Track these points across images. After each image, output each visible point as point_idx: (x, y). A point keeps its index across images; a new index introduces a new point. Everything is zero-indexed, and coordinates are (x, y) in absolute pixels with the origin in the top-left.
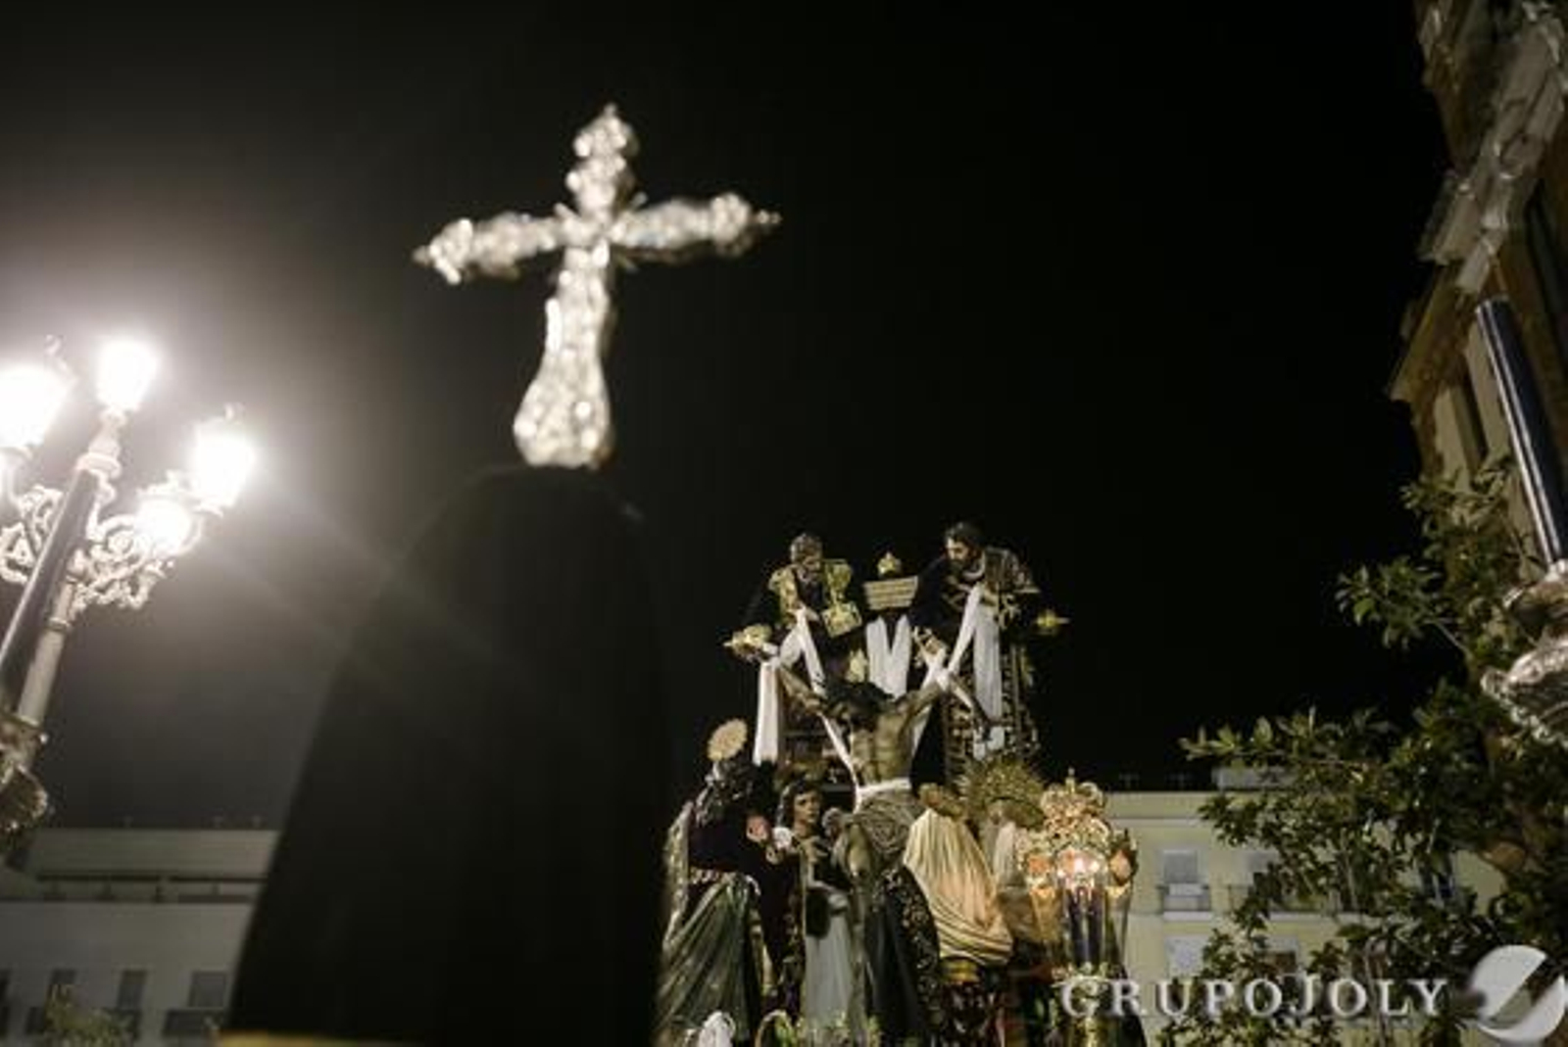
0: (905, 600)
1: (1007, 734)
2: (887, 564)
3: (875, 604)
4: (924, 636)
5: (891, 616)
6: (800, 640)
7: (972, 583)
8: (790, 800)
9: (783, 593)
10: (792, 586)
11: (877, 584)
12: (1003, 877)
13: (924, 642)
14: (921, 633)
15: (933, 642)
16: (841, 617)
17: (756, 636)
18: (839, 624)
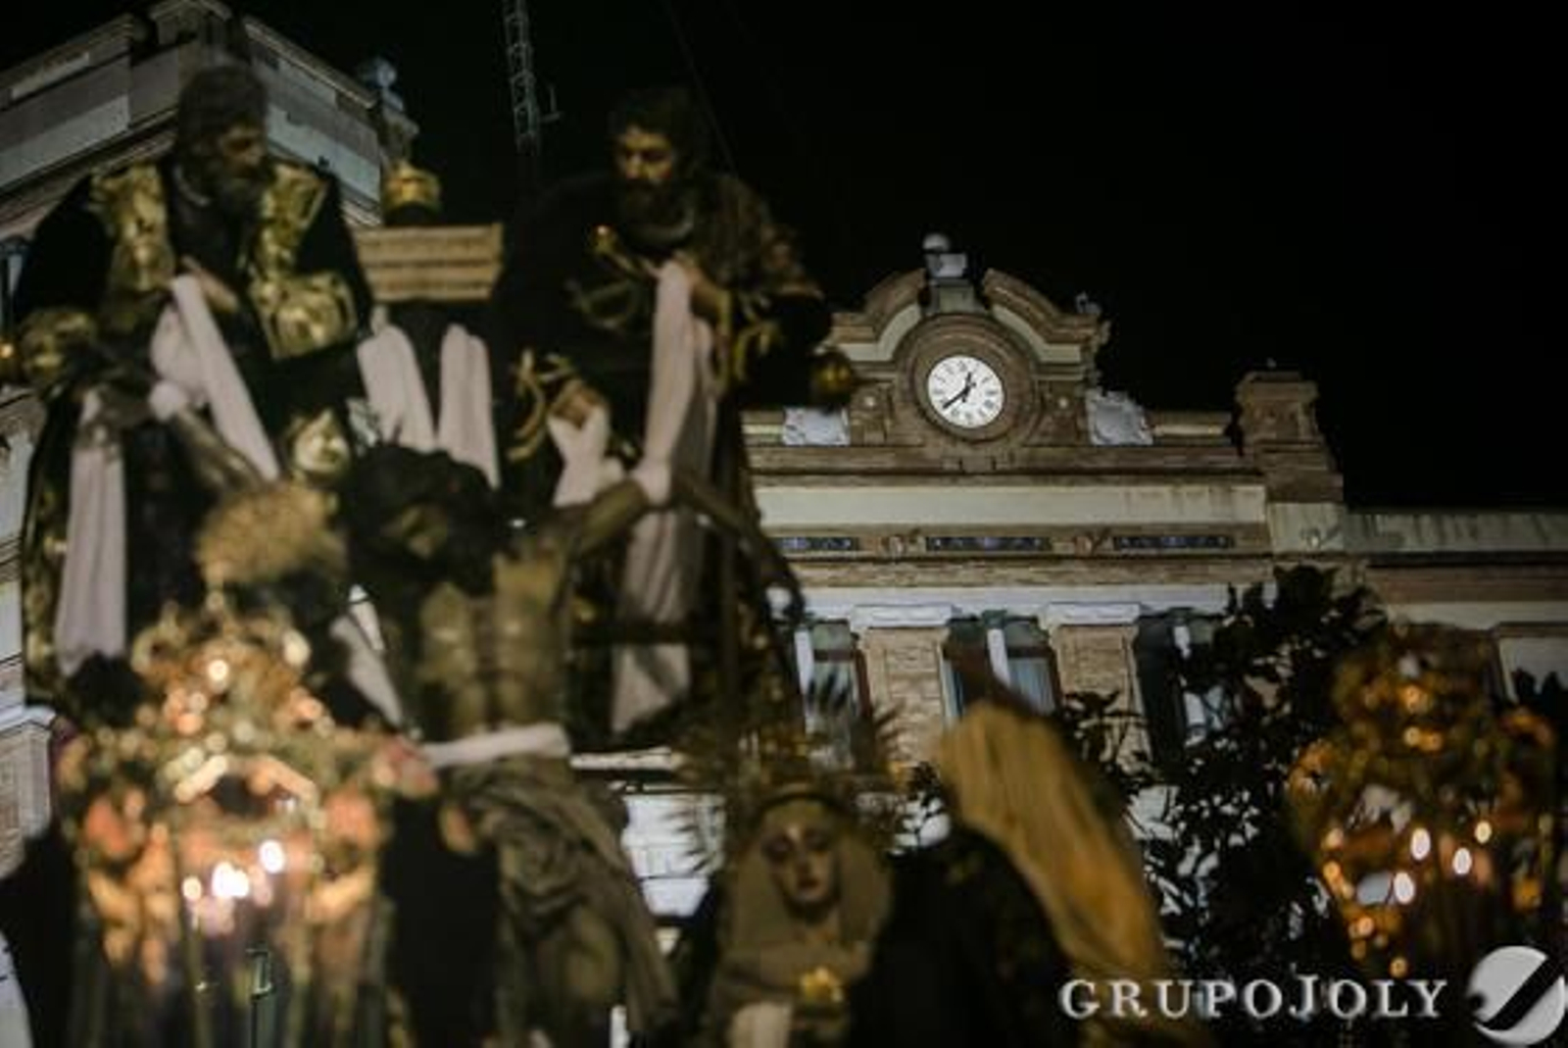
0: (477, 285)
2: (404, 188)
3: (385, 285)
4: (551, 377)
5: (425, 322)
10: (152, 212)
13: (550, 390)
14: (542, 368)
15: (577, 393)
16: (302, 307)
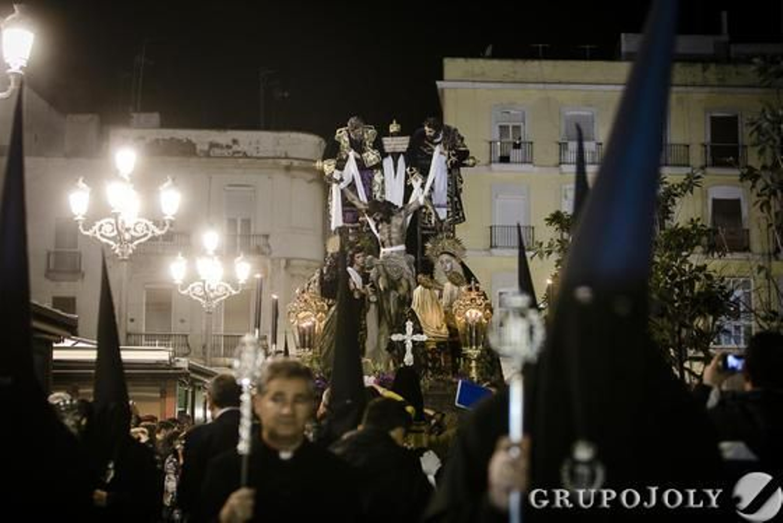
0: (404, 148)
1: (448, 212)
2: (394, 128)
4: (413, 172)
5: (395, 156)
6: (352, 168)
7: (436, 144)
8: (352, 256)
9: (342, 142)
10: (347, 139)
11: (389, 139)
12: (446, 304)
13: (412, 175)
14: (411, 170)
15: (417, 175)
16: (371, 157)
17: (330, 165)
18: (371, 162)
